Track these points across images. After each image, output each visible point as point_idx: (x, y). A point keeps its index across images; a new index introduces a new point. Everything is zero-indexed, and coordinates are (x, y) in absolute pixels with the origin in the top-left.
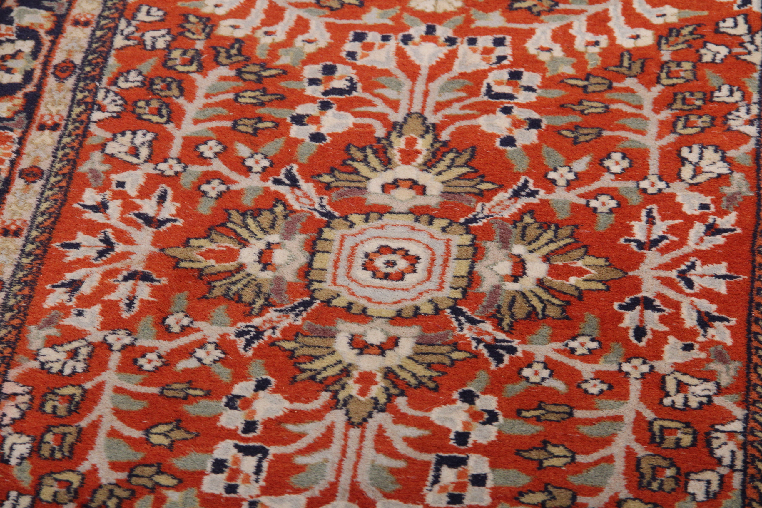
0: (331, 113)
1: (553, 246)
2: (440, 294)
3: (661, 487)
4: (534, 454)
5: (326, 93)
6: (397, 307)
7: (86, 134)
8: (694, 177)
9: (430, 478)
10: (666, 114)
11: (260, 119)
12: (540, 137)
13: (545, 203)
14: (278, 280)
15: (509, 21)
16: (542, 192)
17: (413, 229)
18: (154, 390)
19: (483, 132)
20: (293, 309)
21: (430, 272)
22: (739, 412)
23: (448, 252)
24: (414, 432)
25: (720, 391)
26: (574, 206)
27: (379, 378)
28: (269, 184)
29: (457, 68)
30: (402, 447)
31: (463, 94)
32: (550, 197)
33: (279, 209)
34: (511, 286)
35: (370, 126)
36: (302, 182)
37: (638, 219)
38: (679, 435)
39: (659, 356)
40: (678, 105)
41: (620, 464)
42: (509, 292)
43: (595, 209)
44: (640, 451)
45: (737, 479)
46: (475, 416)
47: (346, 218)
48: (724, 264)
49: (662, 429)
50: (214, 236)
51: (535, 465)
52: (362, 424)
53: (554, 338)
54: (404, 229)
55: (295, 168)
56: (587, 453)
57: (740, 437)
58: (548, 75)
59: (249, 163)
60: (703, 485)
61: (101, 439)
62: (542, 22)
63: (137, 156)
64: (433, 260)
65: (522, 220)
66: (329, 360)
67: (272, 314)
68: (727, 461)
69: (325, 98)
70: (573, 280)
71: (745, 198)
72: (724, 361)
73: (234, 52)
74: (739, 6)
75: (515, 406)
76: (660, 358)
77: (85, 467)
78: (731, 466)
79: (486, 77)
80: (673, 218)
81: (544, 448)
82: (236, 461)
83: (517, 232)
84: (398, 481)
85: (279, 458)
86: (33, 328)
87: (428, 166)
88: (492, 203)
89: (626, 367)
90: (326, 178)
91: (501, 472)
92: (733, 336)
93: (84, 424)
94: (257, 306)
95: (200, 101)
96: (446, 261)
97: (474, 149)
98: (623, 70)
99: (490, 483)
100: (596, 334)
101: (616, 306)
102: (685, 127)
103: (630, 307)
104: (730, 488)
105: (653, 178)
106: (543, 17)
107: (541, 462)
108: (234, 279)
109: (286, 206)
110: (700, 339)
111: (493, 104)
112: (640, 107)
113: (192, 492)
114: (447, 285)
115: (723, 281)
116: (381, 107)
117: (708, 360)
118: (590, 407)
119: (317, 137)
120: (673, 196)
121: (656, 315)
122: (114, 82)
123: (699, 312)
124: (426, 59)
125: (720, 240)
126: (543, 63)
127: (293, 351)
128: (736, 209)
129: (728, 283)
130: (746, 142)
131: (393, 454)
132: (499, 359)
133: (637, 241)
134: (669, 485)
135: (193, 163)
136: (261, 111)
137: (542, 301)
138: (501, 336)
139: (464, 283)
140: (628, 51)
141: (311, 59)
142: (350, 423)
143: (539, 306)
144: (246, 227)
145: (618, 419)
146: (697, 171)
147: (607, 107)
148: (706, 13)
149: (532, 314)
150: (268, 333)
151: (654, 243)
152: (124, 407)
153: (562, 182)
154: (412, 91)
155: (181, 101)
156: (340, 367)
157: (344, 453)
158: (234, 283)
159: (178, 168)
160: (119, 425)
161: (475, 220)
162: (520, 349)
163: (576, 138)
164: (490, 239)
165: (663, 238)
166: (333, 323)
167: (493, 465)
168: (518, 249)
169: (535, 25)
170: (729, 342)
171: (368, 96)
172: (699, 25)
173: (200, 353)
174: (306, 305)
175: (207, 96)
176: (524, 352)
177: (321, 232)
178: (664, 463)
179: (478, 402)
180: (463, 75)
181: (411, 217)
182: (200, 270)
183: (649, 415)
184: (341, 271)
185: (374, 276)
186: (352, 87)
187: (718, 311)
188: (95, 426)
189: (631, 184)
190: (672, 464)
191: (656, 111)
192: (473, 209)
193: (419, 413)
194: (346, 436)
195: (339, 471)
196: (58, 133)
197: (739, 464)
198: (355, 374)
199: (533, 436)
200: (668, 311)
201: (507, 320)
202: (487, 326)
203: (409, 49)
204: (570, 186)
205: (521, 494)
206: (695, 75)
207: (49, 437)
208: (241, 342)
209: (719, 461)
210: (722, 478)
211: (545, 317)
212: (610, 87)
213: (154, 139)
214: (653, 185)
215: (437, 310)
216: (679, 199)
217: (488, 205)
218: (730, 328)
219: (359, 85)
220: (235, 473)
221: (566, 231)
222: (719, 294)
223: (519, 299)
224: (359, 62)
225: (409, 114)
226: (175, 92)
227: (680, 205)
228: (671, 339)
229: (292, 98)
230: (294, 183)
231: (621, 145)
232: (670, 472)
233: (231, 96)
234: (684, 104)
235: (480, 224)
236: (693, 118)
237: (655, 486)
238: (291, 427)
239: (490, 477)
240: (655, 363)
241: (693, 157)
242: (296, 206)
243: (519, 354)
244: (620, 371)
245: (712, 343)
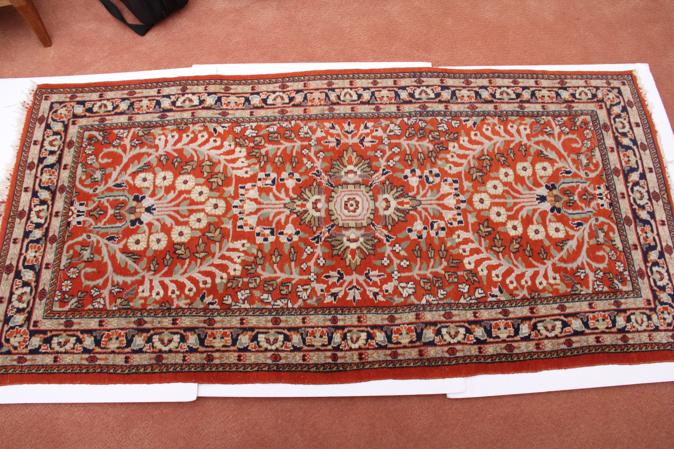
0: (418, 179)
1: (364, 249)
2: (340, 220)
3: (264, 287)
4: (276, 253)
5: (426, 176)
6: (333, 209)
7: (397, 118)
8: (401, 287)
9: (265, 227)
10: (430, 276)
11: (411, 161)
12: (414, 240)
13: (385, 244)
14: (342, 177)
15: (472, 224)
16: (389, 243)
17: (368, 209)
18: (294, 154)
19: (414, 222)
20: (330, 183)
21: (349, 216)
22: (296, 306)
23: (358, 220)
24: (283, 221)
25: (304, 301)
26: (384, 253)
27: (303, 209)
28: (383, 168)
29: (444, 212)
30: (277, 219)
31: (432, 215)
32: (387, 246)
33: (372, 172)
34: (345, 239)
35: (413, 191)
36: (384, 176)
37: (379, 272)
38: (285, 290)
39: (318, 282)
40: (435, 279)
41: (273, 275)
42: (342, 238)
43: (383, 259)
44: (279, 281)
45: (270, 307)
46: (290, 236)
47: (371, 190)
48: (360, 299)
49: (288, 286)
50: (358, 158)
51: (272, 253)
52: (285, 207)
53: (324, 254)
54: (368, 207)
55: (391, 173)
56: (277, 266)
57: (286, 307)
58: (446, 239)
59: (391, 161)
60: (267, 297)
61: (276, 146)
62: (473, 234)
63: (390, 132)
64: (355, 216)
65: (375, 239)
66: (309, 194)
67: (326, 178)
68: (276, 303)
69: (424, 177)
70: (350, 256)
71: (392, 303)
72: (316, 301)
73: (441, 148)
74: (490, 294)
75: (295, 246)
76: (317, 283)
77: (266, 145)
78: (274, 305)
79: (441, 220)
80: (380, 282)
81: (279, 255)
82: (270, 179)
83: (370, 238)
84: (264, 219)
85: (272, 189)
86: (316, 122)
87: (397, 210)
88: (382, 230)
89: (312, 274)
90: (387, 182)
91: (269, 245)
92: (328, 303)
93: (282, 141)
94: (330, 173)
95: (417, 144)
96: (355, 220)
97: (407, 221)
98: (451, 261)
99: (265, 242)
100: (327, 265)
101: (338, 269)
102: (424, 282)
103: (339, 273)
104: (266, 305)
105: (399, 275)
106: (476, 234)
107: (274, 255)
108: (340, 165)
109: (374, 174)
110: (326, 294)
111: (428, 224)
112: (433, 267)
113: (259, 170)
114: (344, 222)
115: (352, 298)
116: (422, 193)
117: (317, 296)
118: (296, 266)
119: (406, 177)
120: (391, 281)
121: (336, 281)
122: (420, 120)
123: (338, 293)
124: (447, 202)
125: (371, 296)
126: (451, 236)
127: (312, 185)
128: (387, 300)
129: (351, 300)
130: (418, 301)
131: (275, 216)
132: (314, 239)
133: (369, 272)
134: (266, 289)
135: (389, 147)
136: (415, 161)
137: (340, 249)
138: (323, 239)
139: (345, 226)
140: (462, 261)
141: (440, 169)
142: (285, 204)
143: (338, 248)
144: (363, 165)
145: (292, 273)
146: (403, 288)
147: (431, 258)
148: (485, 283)
149: (334, 246)
150: (319, 178)
151: (369, 278)
152: (288, 149)
153: (394, 248)
154: (431, 200)
155: (416, 138)
156: (307, 198)
157: (274, 204)
158: (338, 166)
159: (386, 143)
160: (281, 149)
161: (373, 225)
162: (319, 245)
163: (415, 250)
164: (365, 231)
165: (371, 280)
166: (324, 194)
167: (272, 243)
168: (361, 239)
169: (471, 232)
170: (325, 302)
171: (427, 188)
172: (479, 282)
173: (309, 163)
174: (332, 186)
175: (419, 145)
176: (317, 246)
177: (363, 185)
178: (274, 287)
179: (296, 236)
180: (441, 214)
181: (374, 208)
182: (343, 156)
183: (293, 282)
184: (347, 193)
185: (346, 202)
186: (429, 183)
187: (339, 298)
188: (281, 144)
189: (396, 269)
190: (274, 289)
191: (431, 273)
192: (378, 224)
193: (290, 221)
194: (280, 204)
195: (268, 204)
196: (396, 111)
197: (275, 307)
198: (305, 203)
199: (283, 252)
200: (338, 284)
201: (330, 240)
202: (327, 234)
203: (452, 196)
204: (393, 251)
205: (261, 251)
206: (451, 283)
207: (276, 135)
208: (315, 172)
209: (276, 301)
210: (270, 303)
211: (333, 250)
212: (442, 258)
213: (398, 135)
214: (396, 275)
215: (333, 221)
216: (389, 283)
217: (381, 229)
218: (332, 301)
219: (431, 185)
220: (266, 179)
221: (372, 252)
222: (346, 297)
223: (340, 242)
224: (442, 183)
225: (420, 201)
226: (419, 136)
227: (387, 284)
228: (325, 286)
229: (422, 167)
230: (383, 174)
231: (412, 264)
232: (271, 289)
233: (420, 151)
234: (436, 281)
235: (372, 227)
236: (429, 284)
237: (266, 285)
238: (283, 190)
239: (267, 242)
240: (315, 282)
241: (409, 285)
242: (373, 177)
243: (316, 245)
244: (311, 272)
245: (324, 297)
